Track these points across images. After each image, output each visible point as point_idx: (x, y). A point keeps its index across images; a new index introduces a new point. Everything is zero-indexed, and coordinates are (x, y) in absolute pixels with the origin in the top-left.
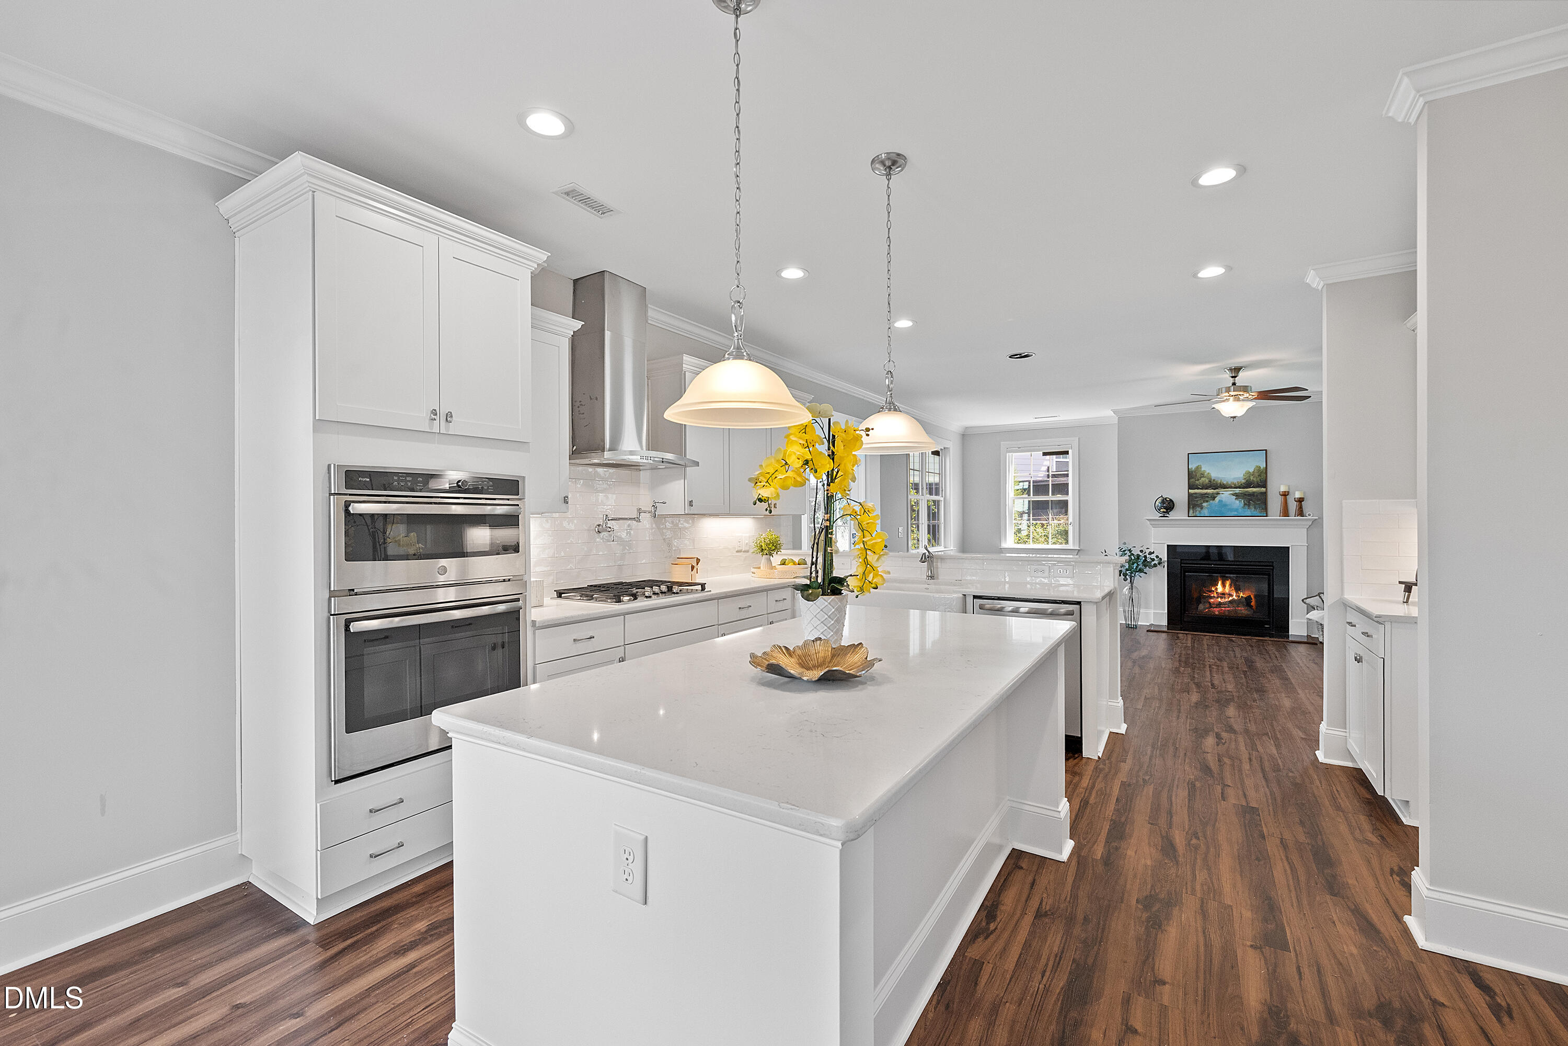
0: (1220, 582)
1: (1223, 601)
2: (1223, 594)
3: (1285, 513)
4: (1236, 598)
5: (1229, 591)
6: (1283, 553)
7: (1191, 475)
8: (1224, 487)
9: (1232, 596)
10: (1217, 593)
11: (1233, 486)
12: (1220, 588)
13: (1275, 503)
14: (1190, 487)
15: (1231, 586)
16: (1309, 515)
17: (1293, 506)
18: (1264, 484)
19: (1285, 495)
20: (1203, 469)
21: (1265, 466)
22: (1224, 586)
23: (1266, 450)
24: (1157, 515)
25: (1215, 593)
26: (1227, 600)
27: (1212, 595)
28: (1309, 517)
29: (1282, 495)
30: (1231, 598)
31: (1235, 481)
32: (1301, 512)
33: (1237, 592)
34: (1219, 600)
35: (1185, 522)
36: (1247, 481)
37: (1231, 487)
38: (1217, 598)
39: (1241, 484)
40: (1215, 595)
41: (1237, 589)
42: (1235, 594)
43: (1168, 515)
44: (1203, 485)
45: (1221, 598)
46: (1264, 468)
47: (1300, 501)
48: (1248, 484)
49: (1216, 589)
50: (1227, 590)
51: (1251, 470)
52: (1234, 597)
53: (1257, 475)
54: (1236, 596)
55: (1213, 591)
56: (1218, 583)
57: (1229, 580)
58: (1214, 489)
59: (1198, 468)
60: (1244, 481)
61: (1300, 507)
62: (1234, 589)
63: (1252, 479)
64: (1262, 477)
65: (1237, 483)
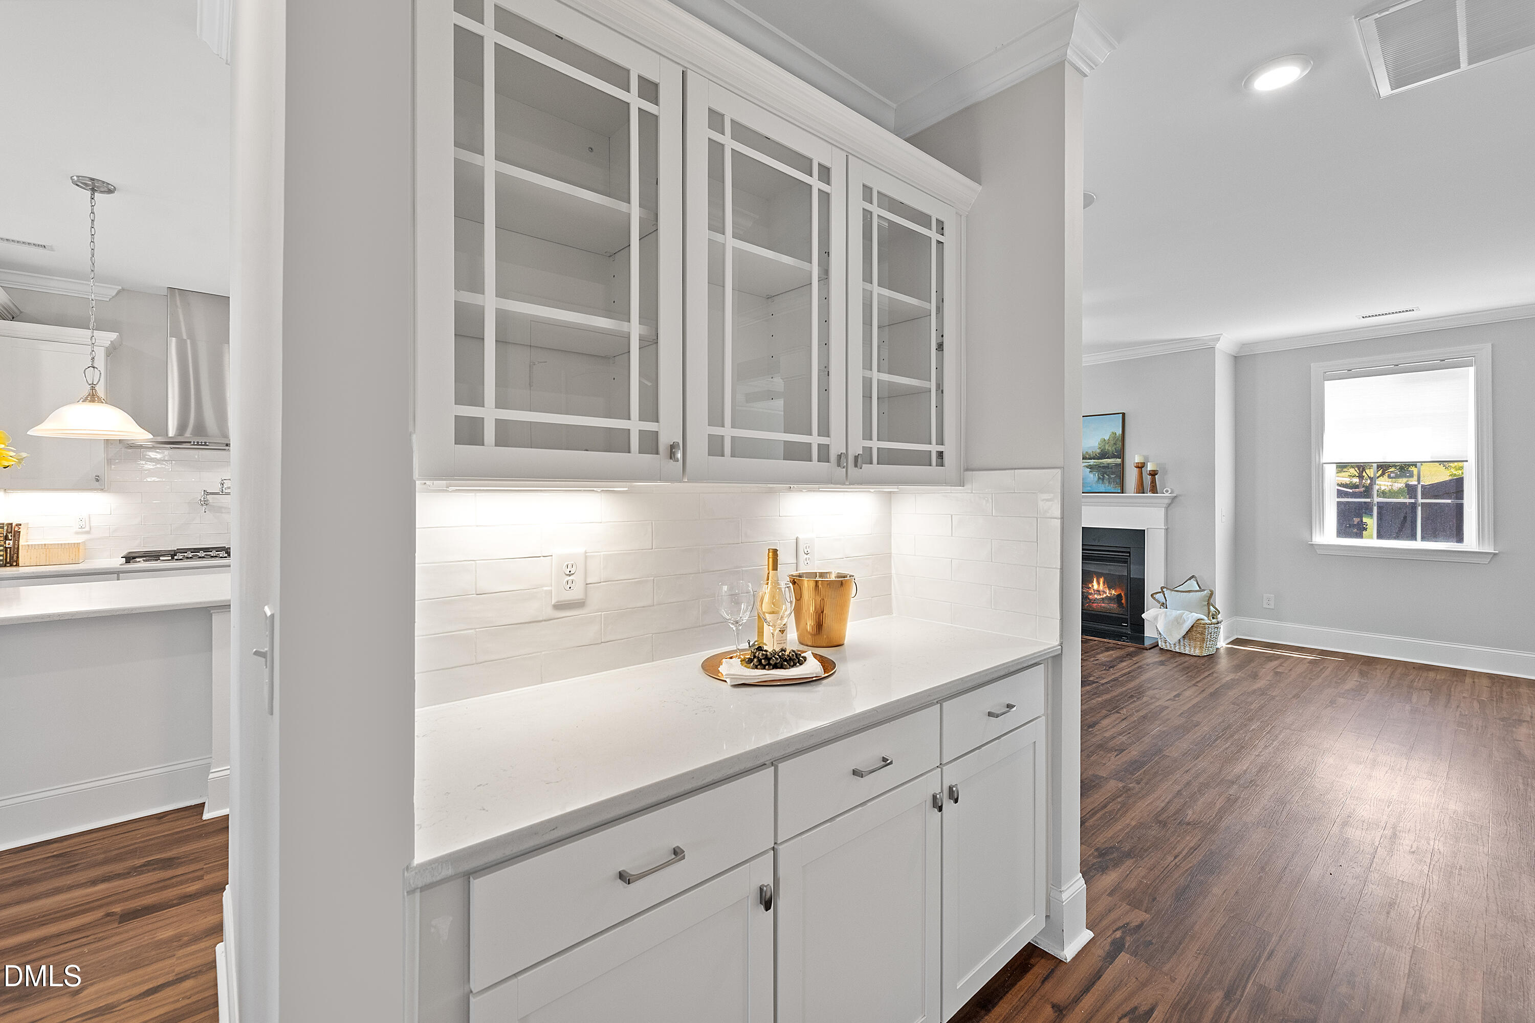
0: (1095, 580)
1: (1098, 597)
2: (1099, 591)
3: (1141, 489)
4: (1109, 595)
5: (1103, 588)
6: (1138, 535)
9: (1104, 593)
10: (1093, 589)
11: (1088, 456)
12: (1094, 583)
13: (1131, 477)
15: (1104, 583)
16: (1167, 491)
17: (1147, 479)
18: (1120, 453)
19: (1141, 467)
21: (1121, 433)
22: (1098, 583)
23: (1122, 412)
26: (1101, 597)
27: (1090, 591)
28: (1167, 494)
29: (1136, 467)
30: (1105, 595)
31: (1090, 451)
33: (1109, 590)
34: (1096, 596)
36: (1102, 450)
37: (1087, 459)
38: (1094, 594)
39: (1096, 455)
41: (1110, 588)
45: (1097, 594)
46: (1119, 435)
47: (1153, 474)
48: (1103, 455)
49: (1092, 586)
50: (1101, 588)
51: (1107, 438)
52: (1108, 594)
53: (1112, 442)
54: (1109, 593)
55: (1089, 586)
57: (1102, 576)
60: (1099, 451)
61: (1153, 482)
62: (1106, 586)
63: (1107, 448)
64: (1118, 446)
65: (1091, 453)
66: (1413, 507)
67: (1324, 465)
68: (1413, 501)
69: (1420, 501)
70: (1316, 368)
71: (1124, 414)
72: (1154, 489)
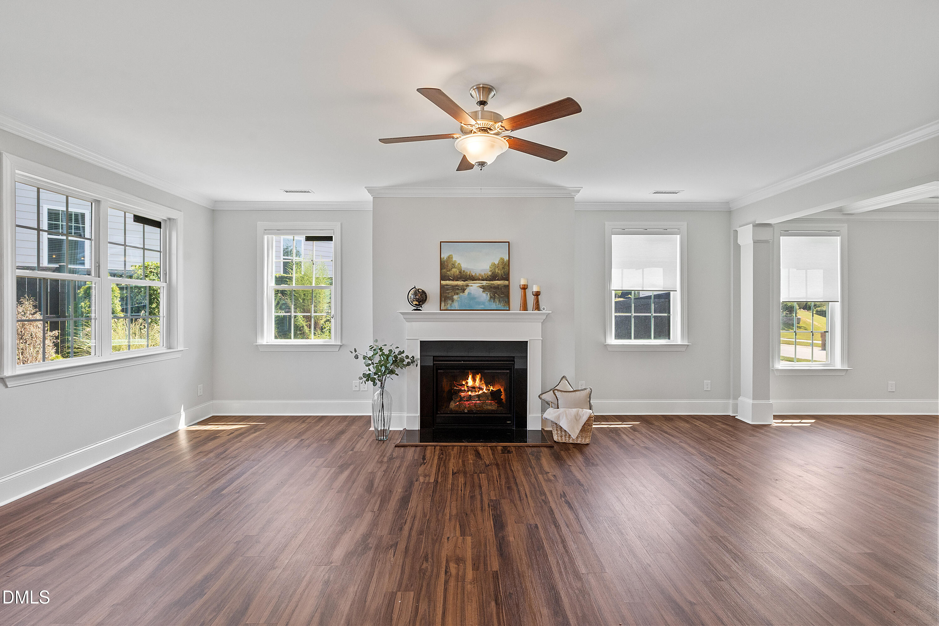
0: (470, 376)
1: (473, 394)
2: (474, 388)
3: (525, 307)
4: (486, 392)
5: (479, 385)
6: (522, 346)
7: (443, 265)
8: (473, 278)
9: (482, 389)
10: (467, 387)
11: (481, 278)
12: (470, 382)
13: (515, 296)
14: (443, 278)
15: (481, 380)
16: (544, 309)
17: (531, 300)
18: (506, 277)
19: (524, 288)
20: (454, 259)
21: (506, 258)
22: (474, 380)
23: (509, 242)
24: (410, 309)
25: (466, 387)
26: (477, 393)
27: (463, 389)
28: (544, 311)
29: (522, 289)
30: (481, 392)
31: (483, 273)
32: (537, 307)
33: (487, 386)
34: (470, 393)
35: (437, 316)
36: (492, 273)
37: (479, 279)
38: (468, 391)
39: (488, 277)
40: (466, 388)
41: (487, 384)
42: (485, 388)
43: (420, 308)
44: (454, 276)
45: (472, 392)
46: (507, 260)
47: (537, 294)
48: (494, 277)
49: (467, 383)
50: (477, 384)
51: (496, 262)
52: (484, 390)
53: (501, 267)
54: (486, 390)
55: (464, 385)
56: (469, 377)
57: (480, 374)
58: (464, 281)
59: (450, 257)
60: (490, 273)
61: (536, 301)
62: (483, 382)
63: (497, 271)
64: (506, 270)
65: (484, 275)
67: (612, 291)
70: (608, 225)
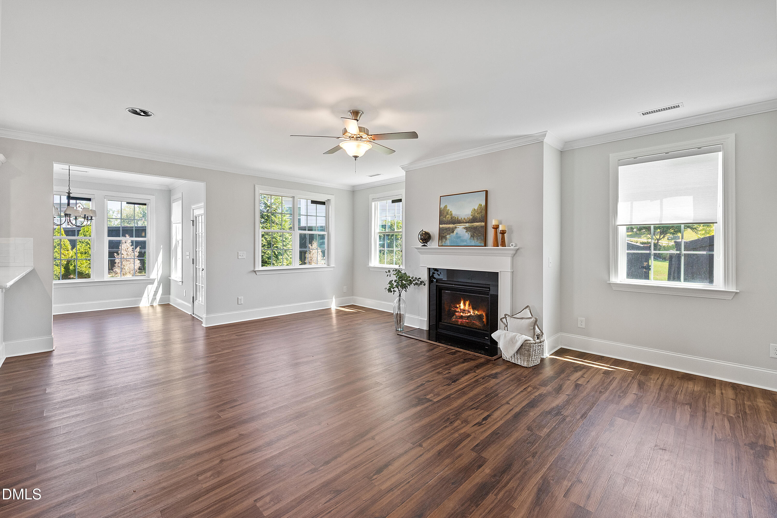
0: (462, 302)
1: (464, 315)
2: (464, 310)
3: (496, 243)
5: (468, 309)
6: (494, 276)
7: (442, 213)
8: (459, 222)
9: (470, 312)
10: (460, 309)
11: (465, 221)
12: (462, 306)
13: (490, 235)
14: (441, 223)
15: (469, 305)
16: (512, 245)
18: (485, 219)
19: (496, 228)
20: (448, 208)
21: (483, 204)
22: (465, 305)
24: (420, 245)
25: (459, 309)
26: (466, 315)
27: (457, 310)
28: (508, 247)
29: (494, 229)
30: (469, 314)
33: (473, 310)
34: (462, 314)
35: (437, 251)
36: (473, 217)
37: (464, 223)
38: (461, 312)
39: (469, 220)
40: (459, 310)
41: (474, 309)
42: (472, 311)
43: (426, 245)
44: (447, 221)
45: (463, 313)
46: (484, 206)
47: (504, 233)
48: (474, 220)
49: (460, 306)
50: (467, 307)
51: (476, 208)
52: (472, 313)
53: (480, 211)
54: (473, 313)
55: (458, 307)
56: (461, 302)
57: (467, 299)
58: (454, 224)
59: (446, 207)
60: (471, 217)
61: (503, 238)
62: (471, 307)
63: (476, 215)
64: (483, 213)
65: (467, 219)
66: (679, 256)
67: (618, 226)
68: (678, 252)
69: (684, 252)
70: (613, 157)
71: (487, 191)
72: (503, 244)
